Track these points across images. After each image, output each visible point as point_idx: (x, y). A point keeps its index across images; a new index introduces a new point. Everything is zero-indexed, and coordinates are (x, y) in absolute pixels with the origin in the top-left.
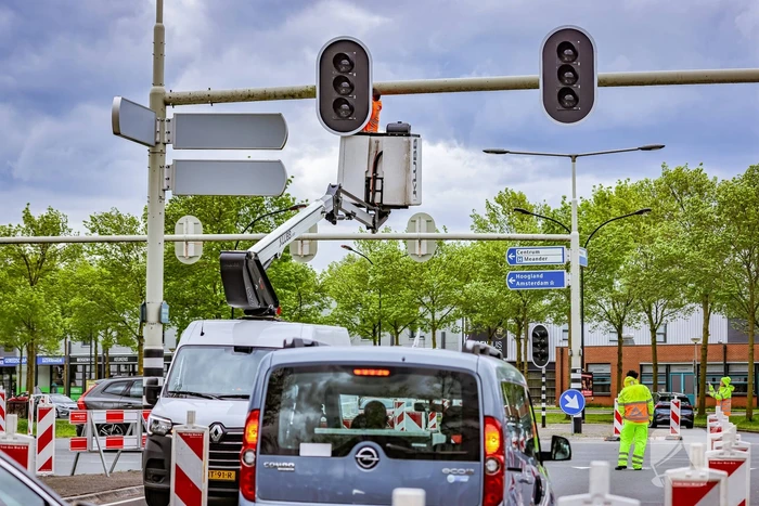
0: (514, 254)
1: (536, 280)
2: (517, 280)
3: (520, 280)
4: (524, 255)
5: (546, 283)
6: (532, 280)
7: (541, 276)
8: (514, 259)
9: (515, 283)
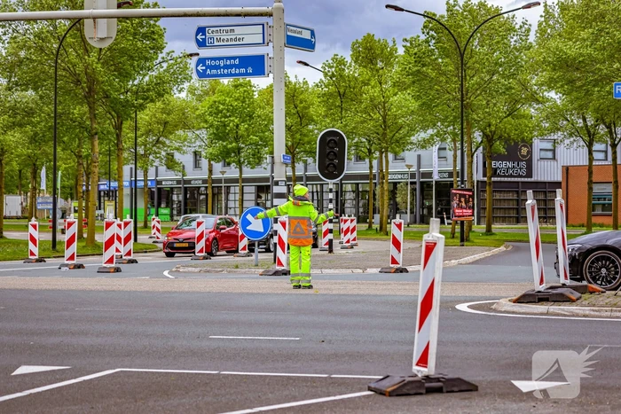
0: (204, 34)
1: (231, 66)
2: (208, 67)
3: (212, 67)
4: (216, 36)
5: (243, 70)
6: (226, 67)
7: (237, 62)
8: (204, 40)
9: (205, 71)
